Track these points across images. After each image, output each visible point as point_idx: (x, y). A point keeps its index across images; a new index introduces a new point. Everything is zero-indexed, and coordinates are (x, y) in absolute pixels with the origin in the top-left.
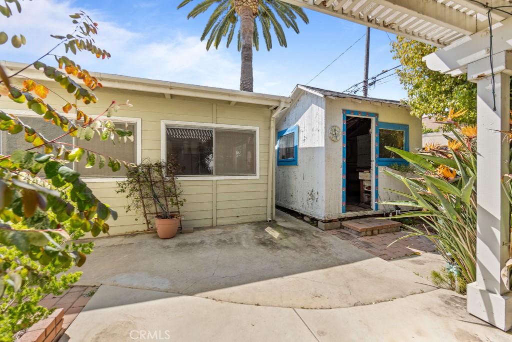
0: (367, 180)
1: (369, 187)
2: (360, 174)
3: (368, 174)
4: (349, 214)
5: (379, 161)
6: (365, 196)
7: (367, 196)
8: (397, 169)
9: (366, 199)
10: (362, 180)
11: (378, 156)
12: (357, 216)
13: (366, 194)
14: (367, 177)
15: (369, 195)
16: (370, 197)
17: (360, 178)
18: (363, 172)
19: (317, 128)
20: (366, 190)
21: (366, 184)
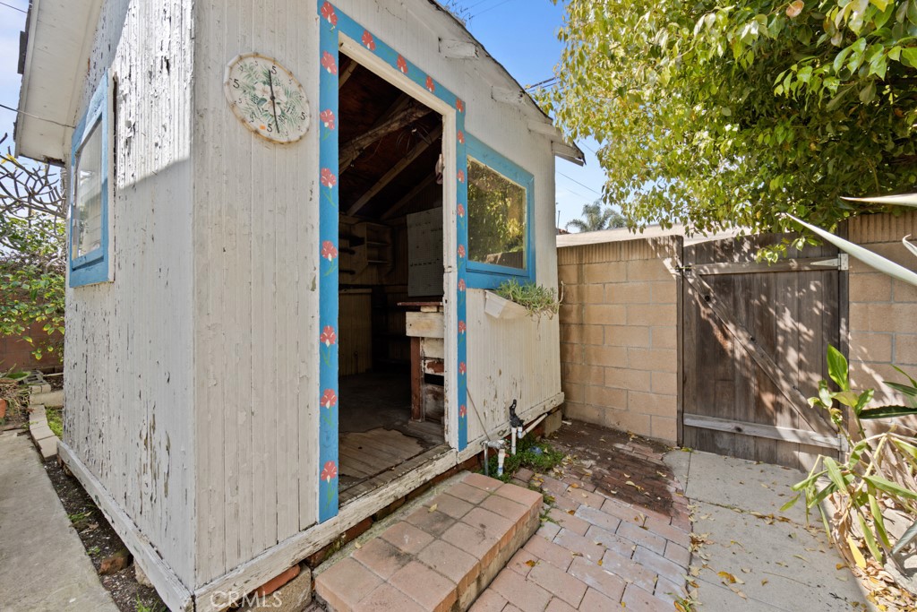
0: (430, 339)
1: (439, 363)
2: (411, 317)
3: (433, 316)
4: (358, 511)
5: (468, 271)
6: (425, 391)
7: (433, 392)
8: (519, 298)
9: (429, 405)
10: (417, 339)
11: (465, 253)
12: (397, 501)
13: (430, 387)
14: (429, 327)
15: (436, 388)
16: (440, 397)
17: (410, 332)
18: (417, 309)
19: (165, 53)
20: (430, 371)
21: (428, 351)
